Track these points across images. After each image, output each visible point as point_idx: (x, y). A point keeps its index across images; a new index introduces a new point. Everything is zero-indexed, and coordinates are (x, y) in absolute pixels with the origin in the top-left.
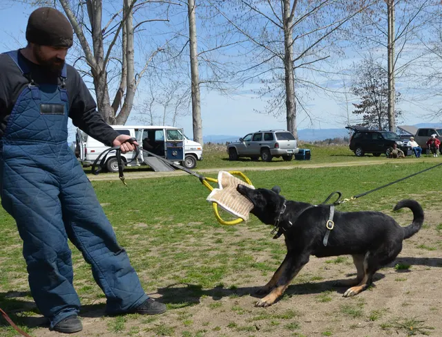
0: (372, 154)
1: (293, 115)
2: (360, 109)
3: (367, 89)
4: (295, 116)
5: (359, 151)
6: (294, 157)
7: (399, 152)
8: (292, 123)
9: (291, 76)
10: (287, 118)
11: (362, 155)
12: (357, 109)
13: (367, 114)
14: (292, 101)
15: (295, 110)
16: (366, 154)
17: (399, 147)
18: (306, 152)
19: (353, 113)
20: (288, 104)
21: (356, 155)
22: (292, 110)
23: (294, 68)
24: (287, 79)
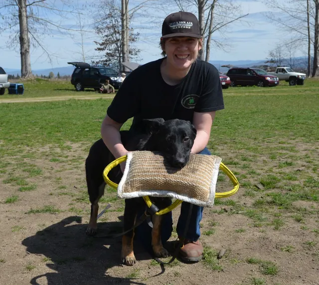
0: (93, 89)
1: (26, 50)
2: (102, 47)
3: (108, 28)
4: (28, 52)
5: (79, 87)
6: (6, 91)
7: (110, 88)
8: (26, 58)
9: (24, 14)
10: (21, 53)
11: (82, 90)
12: (99, 47)
13: (109, 52)
14: (25, 37)
15: (29, 46)
16: (86, 89)
17: (111, 82)
18: (18, 86)
19: (96, 50)
20: (22, 39)
21: (77, 90)
22: (26, 46)
23: (26, 6)
24: (20, 16)
